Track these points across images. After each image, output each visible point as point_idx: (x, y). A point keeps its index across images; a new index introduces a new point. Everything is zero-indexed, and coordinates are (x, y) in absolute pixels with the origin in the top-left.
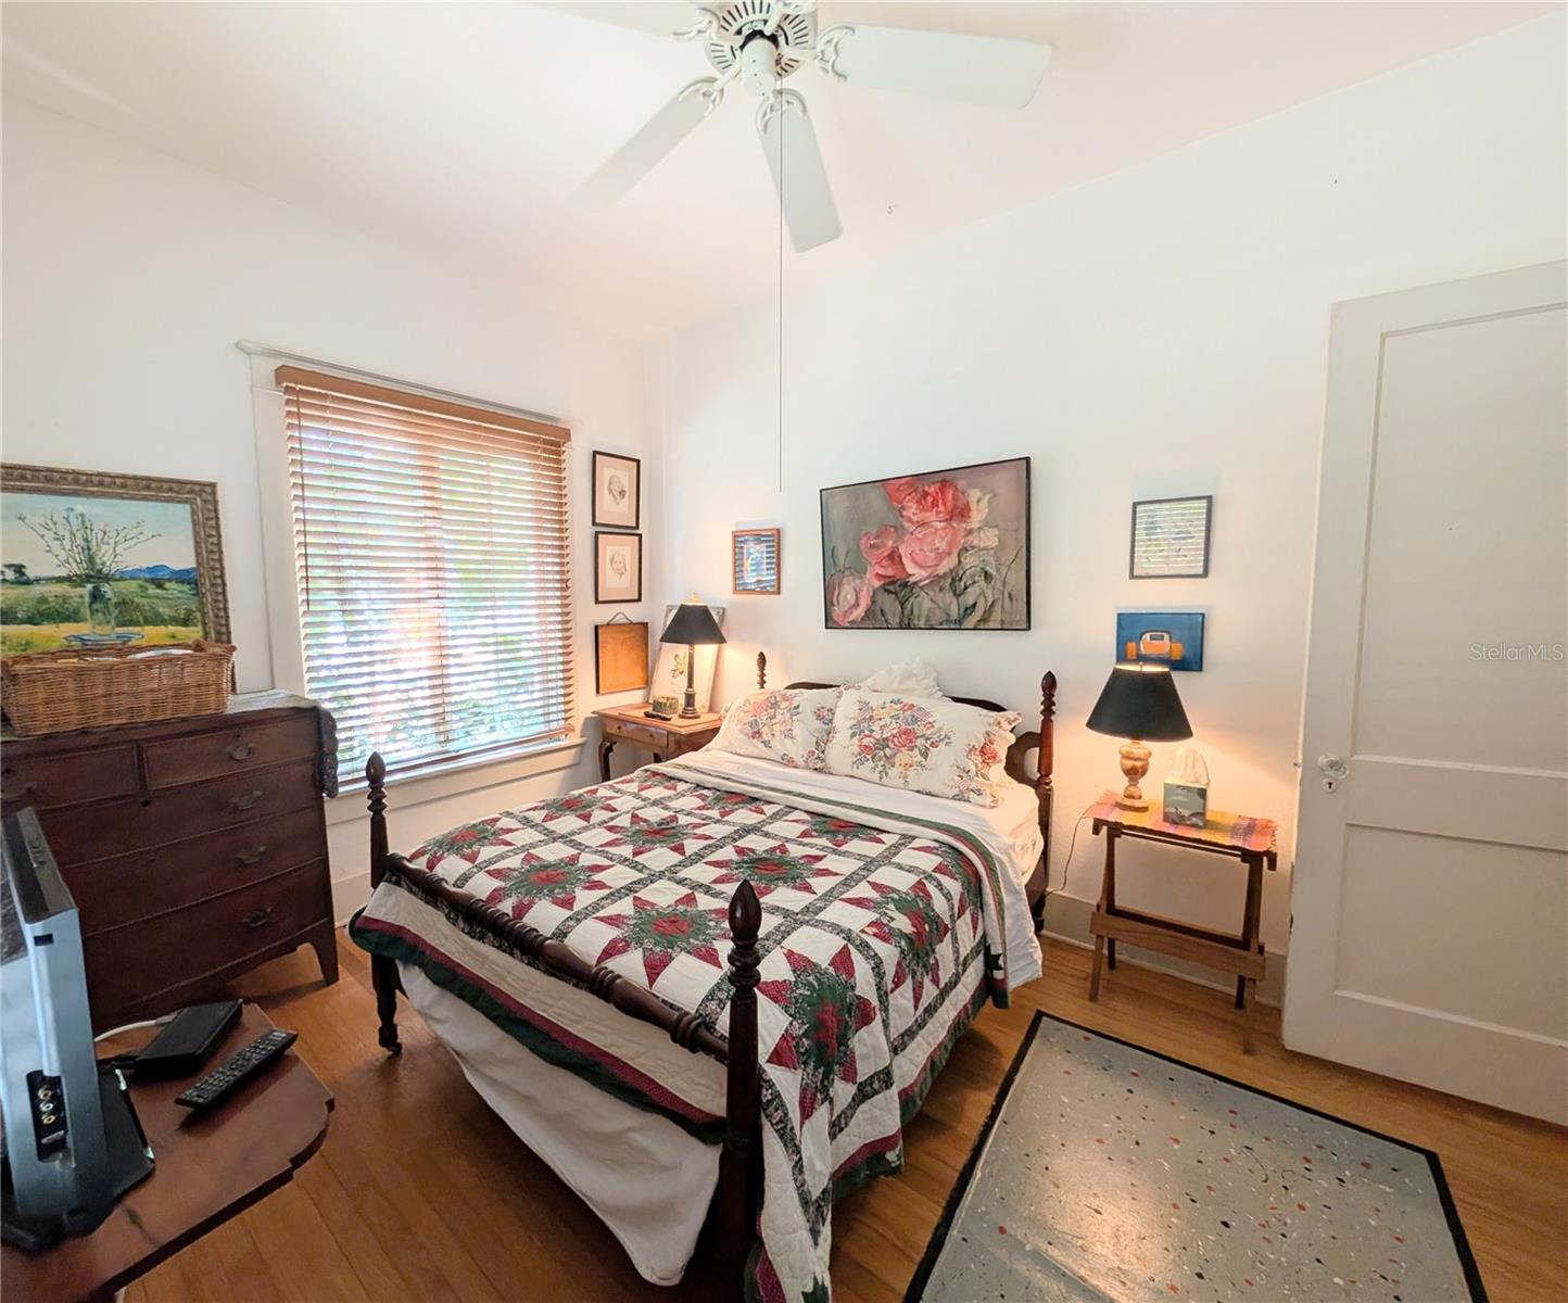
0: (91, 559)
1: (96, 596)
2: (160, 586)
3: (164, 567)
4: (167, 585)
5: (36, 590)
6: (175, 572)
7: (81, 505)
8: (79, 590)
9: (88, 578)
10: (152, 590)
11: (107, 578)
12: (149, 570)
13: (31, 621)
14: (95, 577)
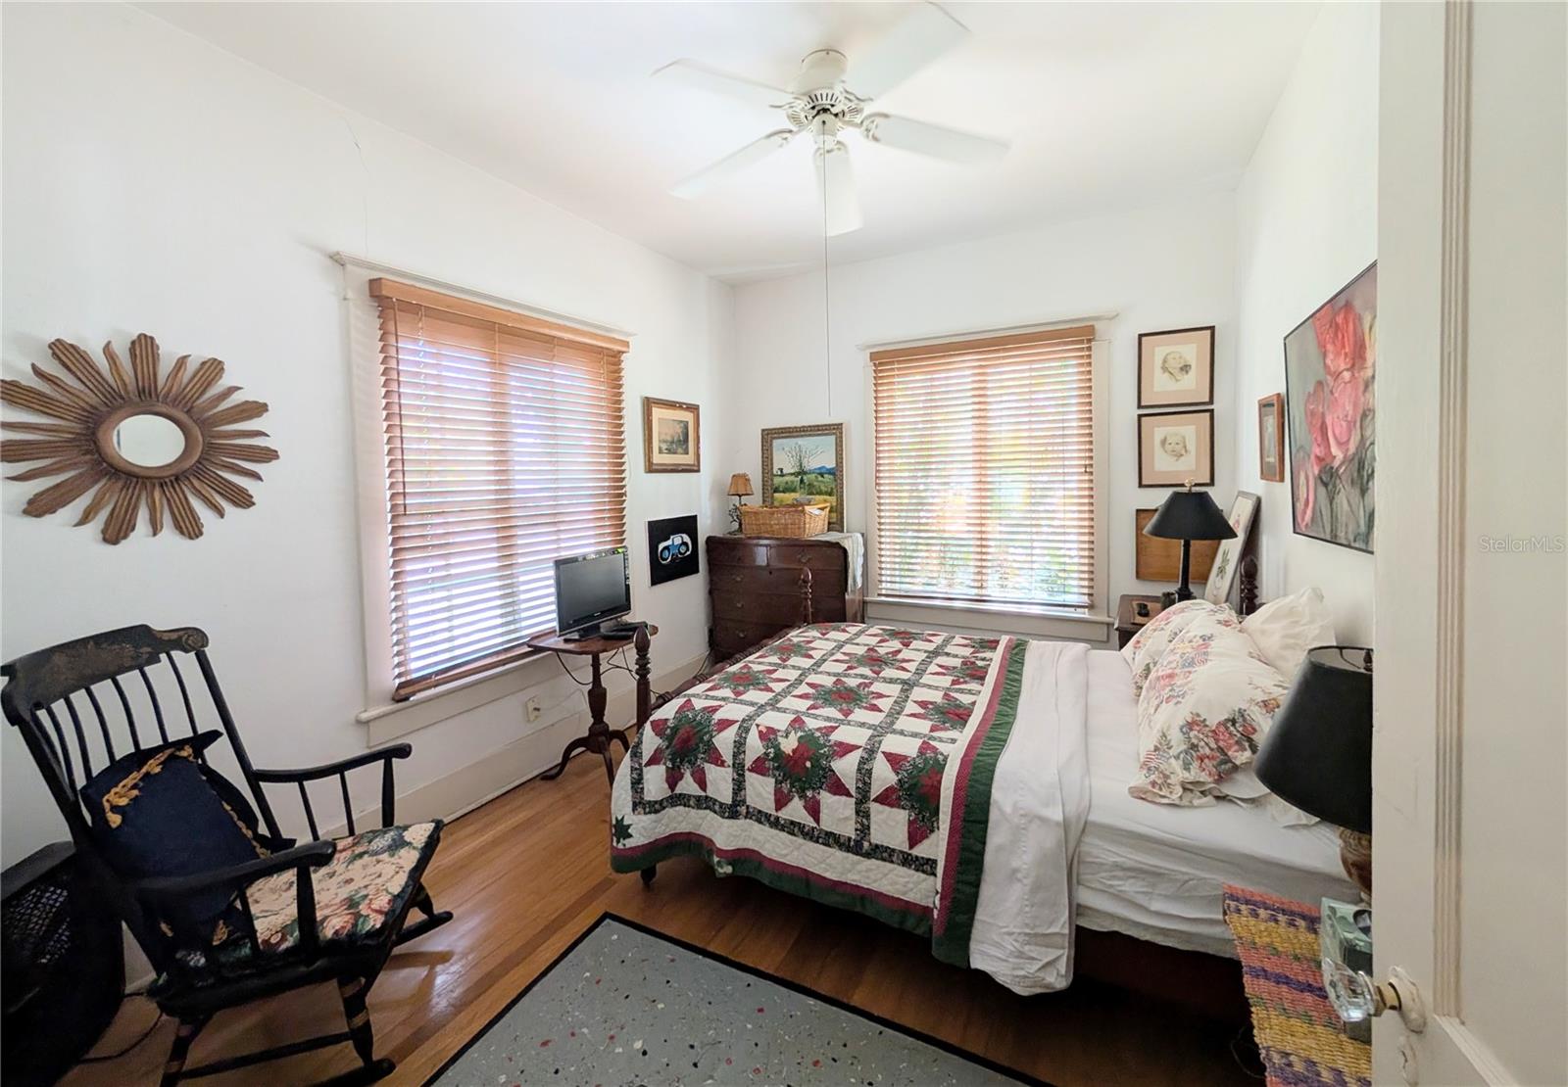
0: (801, 465)
1: (802, 481)
2: (822, 476)
3: (823, 467)
4: (826, 476)
5: (787, 478)
6: (827, 470)
7: (800, 441)
8: (796, 479)
9: (799, 474)
10: (820, 478)
11: (805, 473)
12: (820, 468)
13: (784, 492)
14: (802, 472)
